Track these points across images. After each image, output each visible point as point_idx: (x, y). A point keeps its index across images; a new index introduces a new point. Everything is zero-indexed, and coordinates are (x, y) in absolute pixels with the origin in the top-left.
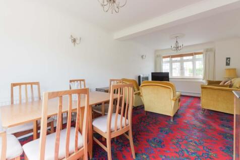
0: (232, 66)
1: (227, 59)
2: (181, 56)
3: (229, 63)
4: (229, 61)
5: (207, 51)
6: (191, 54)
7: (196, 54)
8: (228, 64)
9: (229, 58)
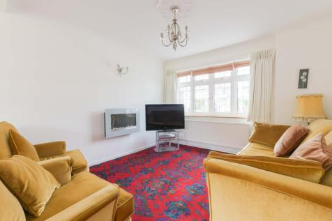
0: (311, 89)
1: (302, 71)
2: (211, 70)
3: (306, 83)
4: (307, 77)
5: (259, 56)
6: (229, 67)
7: (237, 65)
8: (302, 85)
9: (307, 71)
